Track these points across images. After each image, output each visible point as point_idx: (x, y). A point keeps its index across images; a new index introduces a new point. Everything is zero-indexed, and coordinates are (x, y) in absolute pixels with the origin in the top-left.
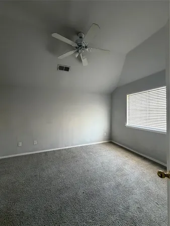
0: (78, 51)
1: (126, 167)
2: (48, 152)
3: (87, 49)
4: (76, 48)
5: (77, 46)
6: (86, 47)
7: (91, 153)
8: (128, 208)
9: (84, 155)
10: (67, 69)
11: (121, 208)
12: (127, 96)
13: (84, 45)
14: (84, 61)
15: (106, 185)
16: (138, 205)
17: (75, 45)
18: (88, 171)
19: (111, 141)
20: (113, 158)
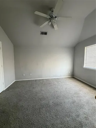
0: (51, 21)
1: (81, 93)
2: (37, 80)
3: (56, 19)
4: (50, 19)
5: (50, 18)
6: (56, 17)
7: (60, 82)
8: (78, 116)
9: (56, 83)
10: (46, 33)
11: (74, 115)
12: (85, 47)
13: (54, 16)
14: (55, 26)
15: (66, 101)
16: (85, 116)
17: (49, 17)
18: (57, 91)
19: (73, 76)
20: (73, 86)
